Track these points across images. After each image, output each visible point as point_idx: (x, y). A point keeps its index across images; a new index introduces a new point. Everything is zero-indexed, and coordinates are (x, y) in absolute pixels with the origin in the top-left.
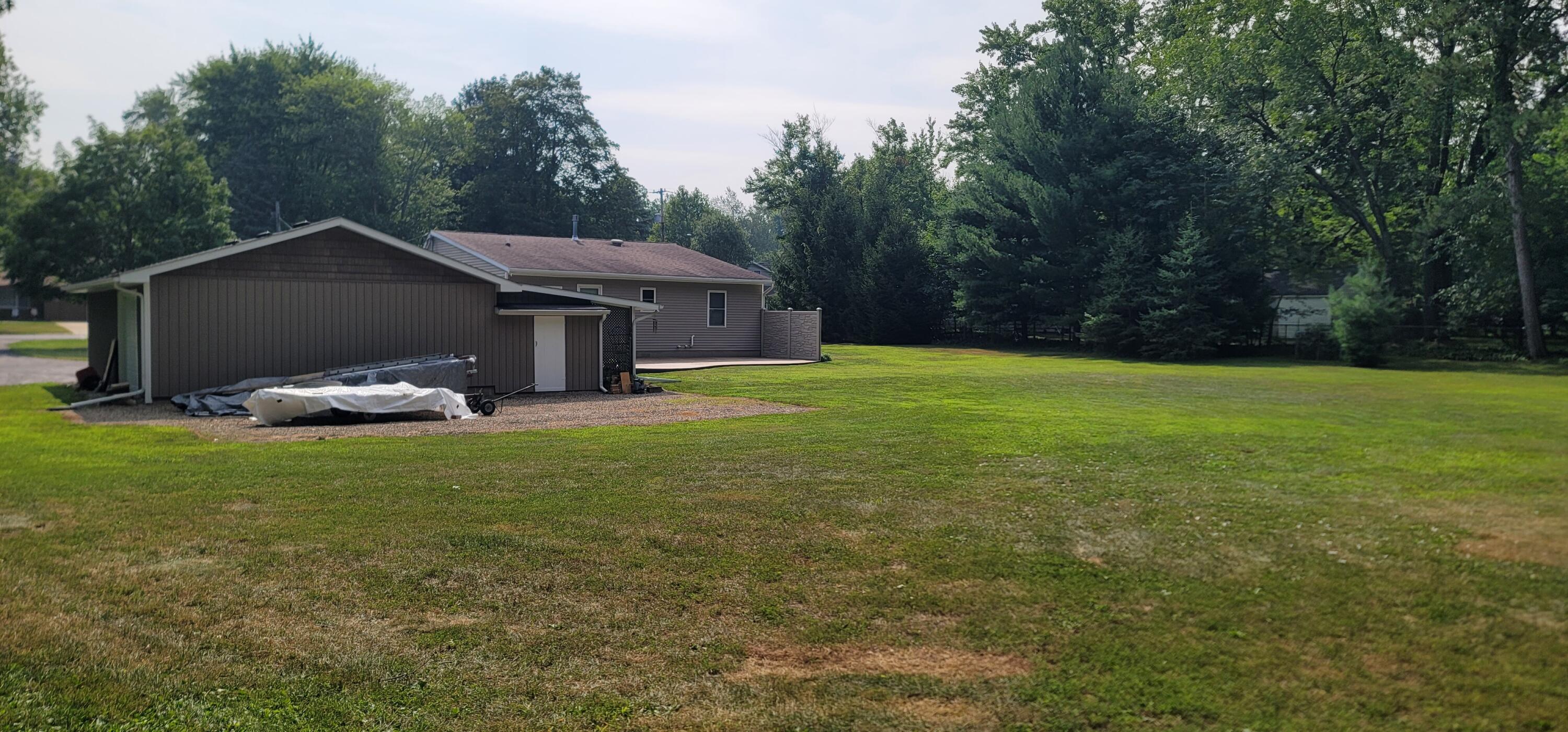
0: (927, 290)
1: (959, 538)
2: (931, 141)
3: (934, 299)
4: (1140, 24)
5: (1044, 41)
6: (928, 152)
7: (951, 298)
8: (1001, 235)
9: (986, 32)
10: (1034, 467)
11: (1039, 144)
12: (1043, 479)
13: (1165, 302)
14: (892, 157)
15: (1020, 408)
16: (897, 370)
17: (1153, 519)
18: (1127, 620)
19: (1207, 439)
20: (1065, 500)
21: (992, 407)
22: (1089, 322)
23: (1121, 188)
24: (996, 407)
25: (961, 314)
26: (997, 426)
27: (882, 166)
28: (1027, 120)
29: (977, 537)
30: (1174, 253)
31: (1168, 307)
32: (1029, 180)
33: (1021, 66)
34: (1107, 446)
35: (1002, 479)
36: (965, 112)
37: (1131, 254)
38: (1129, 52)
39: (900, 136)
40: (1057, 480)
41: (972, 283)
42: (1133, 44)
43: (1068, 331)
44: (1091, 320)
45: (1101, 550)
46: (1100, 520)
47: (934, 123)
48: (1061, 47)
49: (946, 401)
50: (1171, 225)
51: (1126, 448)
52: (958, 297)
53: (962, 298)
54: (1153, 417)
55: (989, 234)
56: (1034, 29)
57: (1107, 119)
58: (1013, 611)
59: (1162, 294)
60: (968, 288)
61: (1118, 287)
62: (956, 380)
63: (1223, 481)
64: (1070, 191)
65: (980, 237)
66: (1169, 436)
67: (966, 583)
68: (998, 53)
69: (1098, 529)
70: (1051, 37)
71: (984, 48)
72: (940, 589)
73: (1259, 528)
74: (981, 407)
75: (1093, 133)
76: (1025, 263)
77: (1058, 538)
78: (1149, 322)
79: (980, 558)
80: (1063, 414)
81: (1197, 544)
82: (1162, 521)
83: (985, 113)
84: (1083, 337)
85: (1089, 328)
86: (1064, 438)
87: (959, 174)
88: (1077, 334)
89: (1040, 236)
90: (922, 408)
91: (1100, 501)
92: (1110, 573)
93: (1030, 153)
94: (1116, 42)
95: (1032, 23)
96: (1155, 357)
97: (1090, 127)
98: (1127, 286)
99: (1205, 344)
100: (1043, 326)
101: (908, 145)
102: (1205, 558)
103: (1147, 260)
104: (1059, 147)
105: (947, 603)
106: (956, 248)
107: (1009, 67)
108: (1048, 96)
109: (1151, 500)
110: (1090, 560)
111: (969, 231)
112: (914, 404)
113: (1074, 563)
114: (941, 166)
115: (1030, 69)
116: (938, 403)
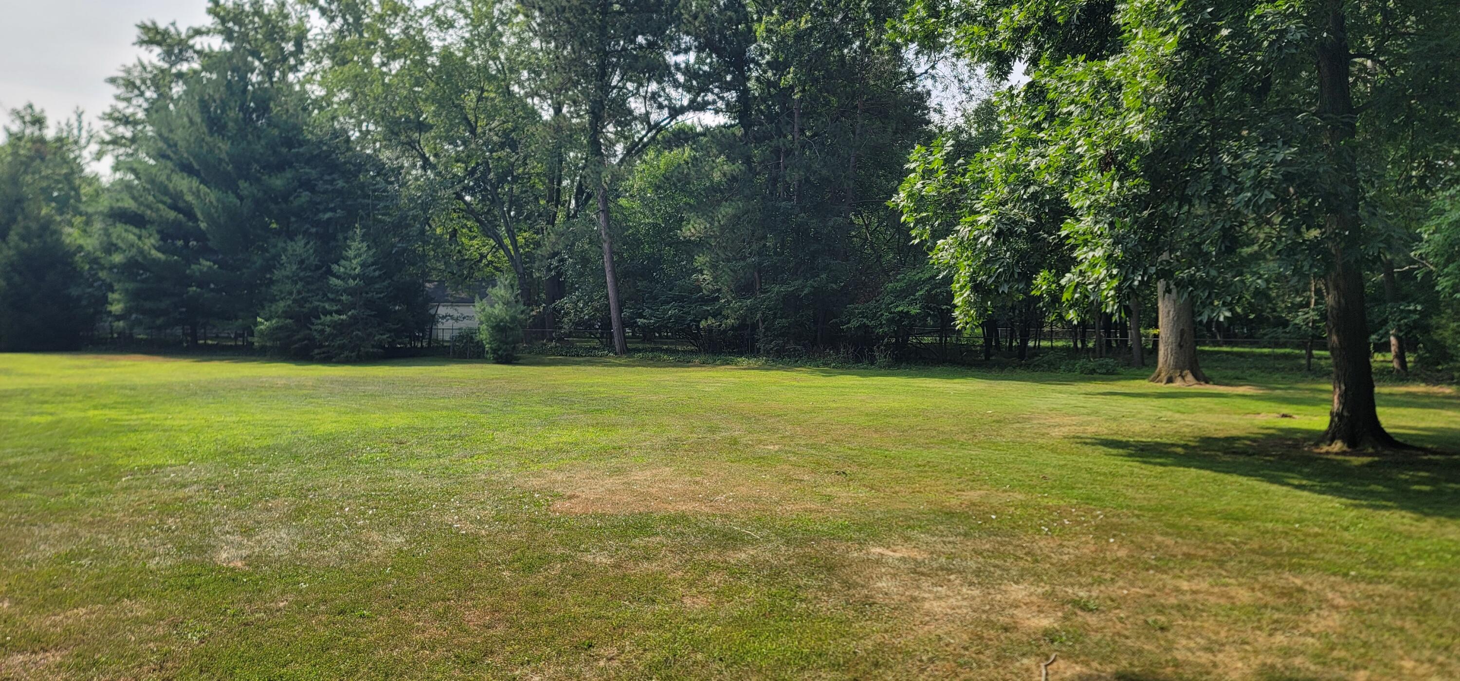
0: (75, 292)
1: (83, 562)
2: (80, 129)
3: (84, 303)
4: (309, 47)
5: (209, 46)
6: (76, 142)
7: (105, 301)
8: (164, 236)
9: (144, 27)
10: (187, 476)
11: (205, 148)
12: (195, 487)
13: (335, 308)
14: (29, 145)
15: (181, 416)
16: (31, 380)
17: (305, 515)
18: (259, 619)
19: (365, 435)
20: (214, 508)
21: (148, 416)
22: (262, 327)
23: (291, 198)
24: (151, 415)
25: (118, 318)
26: (150, 436)
27: (15, 154)
28: (191, 121)
29: (105, 558)
30: (343, 262)
31: (339, 312)
32: (195, 183)
33: (184, 67)
34: (269, 448)
35: (146, 493)
36: (121, 105)
37: (302, 262)
38: (298, 71)
39: (39, 122)
40: (211, 486)
41: (131, 286)
42: (302, 63)
43: (242, 335)
44: (263, 325)
45: (244, 552)
46: (250, 523)
47: (82, 113)
48: (226, 57)
49: (91, 413)
50: (340, 236)
51: (286, 449)
52: (114, 300)
53: (119, 301)
54: (319, 417)
55: (150, 235)
56: (198, 32)
57: (276, 132)
58: (133, 633)
59: (333, 300)
60: (127, 290)
61: (291, 293)
62: (107, 389)
63: (376, 472)
64: (241, 199)
65: (140, 238)
66: (331, 434)
67: (82, 611)
68: (157, 50)
69: (247, 532)
70: (217, 43)
71: (142, 43)
72: (48, 623)
73: (400, 512)
74: (134, 417)
75: (263, 142)
76: (193, 266)
77: (201, 547)
78: (320, 327)
79: (104, 581)
80: (228, 419)
81: (343, 534)
82: (313, 516)
83: (146, 110)
84: (257, 341)
85: (262, 333)
86: (225, 443)
87: (116, 168)
88: (250, 339)
89: (208, 240)
90: (59, 422)
91: (254, 503)
92: (251, 574)
93: (196, 156)
94: (285, 59)
95: (196, 25)
96: (327, 359)
97: (259, 138)
98: (299, 293)
99: (373, 346)
100: (215, 331)
101: (50, 134)
102: (346, 546)
103: (318, 268)
104: (227, 153)
105: (53, 637)
106: (110, 248)
107: (173, 64)
108: (215, 101)
109: (306, 497)
110: (231, 565)
111: (126, 230)
112: (50, 418)
113: (212, 571)
114: (94, 159)
115: (195, 72)
116: (82, 414)
